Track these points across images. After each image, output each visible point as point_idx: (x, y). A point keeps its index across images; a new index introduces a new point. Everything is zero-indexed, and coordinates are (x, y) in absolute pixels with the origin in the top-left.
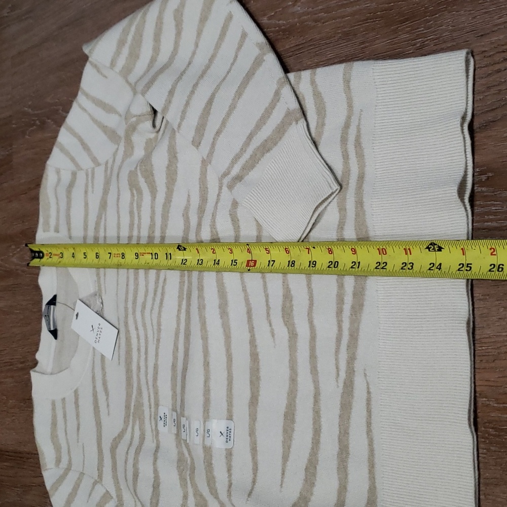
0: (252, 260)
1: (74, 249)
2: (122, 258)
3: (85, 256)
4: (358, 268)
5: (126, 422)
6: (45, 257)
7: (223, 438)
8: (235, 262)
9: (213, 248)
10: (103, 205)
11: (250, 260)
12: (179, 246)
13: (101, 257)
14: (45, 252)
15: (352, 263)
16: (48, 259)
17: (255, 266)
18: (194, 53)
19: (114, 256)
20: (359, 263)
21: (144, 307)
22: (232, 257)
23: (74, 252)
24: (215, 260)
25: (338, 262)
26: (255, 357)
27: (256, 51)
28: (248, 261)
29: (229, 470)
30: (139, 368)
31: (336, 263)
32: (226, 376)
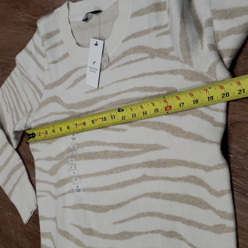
0: (168, 106)
1: (53, 127)
2: (84, 125)
3: (61, 130)
4: (244, 92)
6: (37, 136)
7: (76, 188)
8: (157, 110)
9: (141, 105)
11: (167, 107)
12: (119, 109)
13: (70, 128)
14: (36, 133)
15: (239, 91)
16: (38, 136)
17: (171, 109)
19: (79, 125)
20: (244, 90)
22: (154, 108)
23: (54, 129)
24: (143, 112)
25: (228, 93)
28: (166, 108)
31: (228, 94)
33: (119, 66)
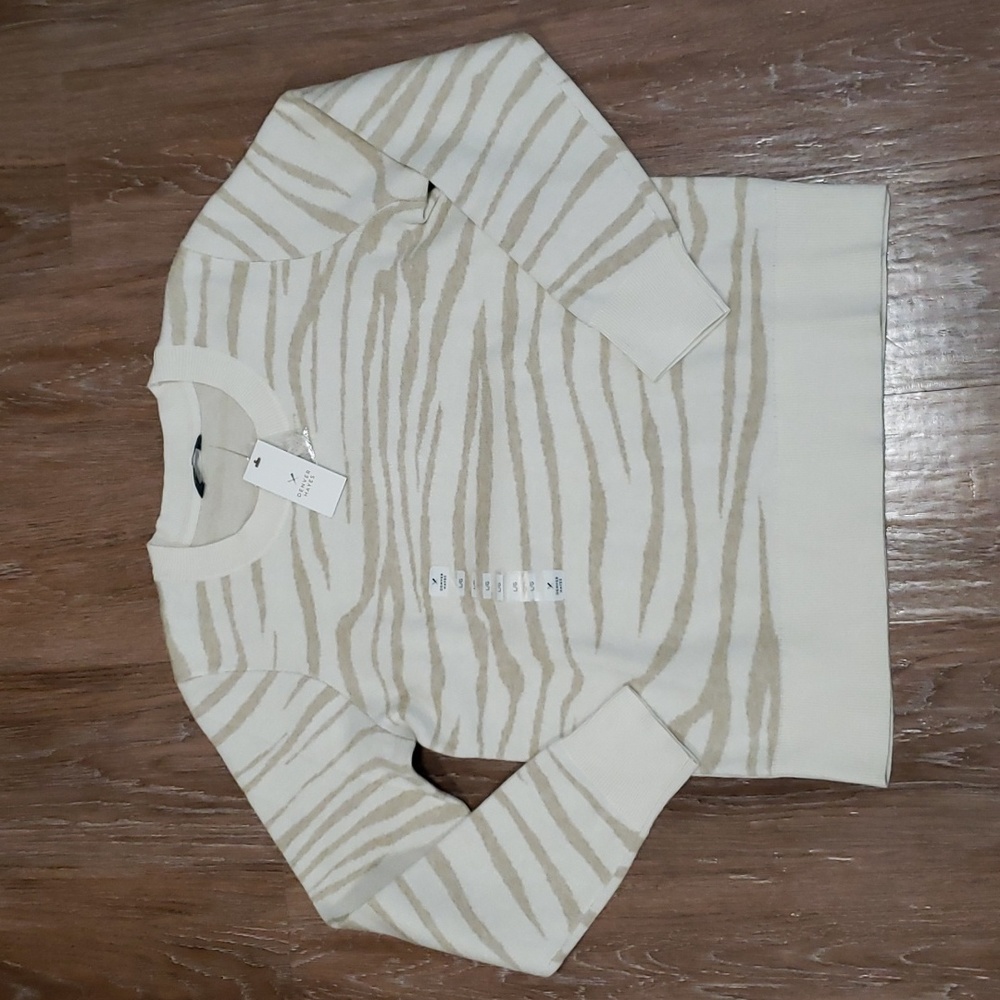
5: (367, 591)
7: (553, 591)
10: (311, 311)
18: (495, 133)
21: (402, 445)
26: (598, 495)
27: (604, 146)
29: (563, 624)
30: (391, 522)
32: (552, 521)
33: (315, 407)
